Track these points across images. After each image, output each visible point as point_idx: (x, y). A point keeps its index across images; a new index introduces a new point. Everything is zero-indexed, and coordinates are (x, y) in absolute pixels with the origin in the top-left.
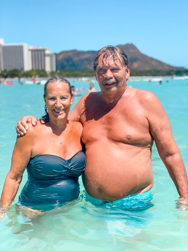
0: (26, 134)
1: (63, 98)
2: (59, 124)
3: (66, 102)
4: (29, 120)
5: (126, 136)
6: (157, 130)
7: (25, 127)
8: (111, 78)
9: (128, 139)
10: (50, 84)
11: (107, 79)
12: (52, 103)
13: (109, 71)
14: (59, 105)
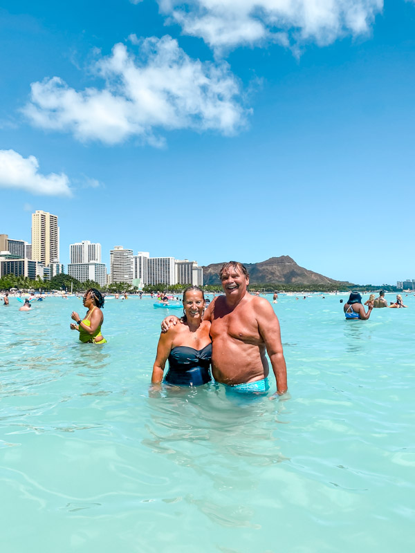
0: (168, 331)
1: (197, 302)
2: (195, 322)
3: (200, 305)
4: (172, 320)
5: (239, 333)
7: (168, 325)
8: (233, 283)
10: (188, 292)
11: (229, 284)
12: (189, 306)
13: (230, 277)
14: (195, 307)
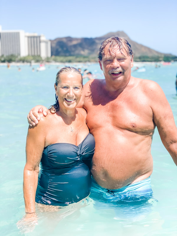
0: (38, 124)
1: (75, 88)
2: (69, 113)
3: (77, 92)
4: (41, 110)
5: (131, 123)
6: (160, 118)
7: (37, 117)
8: (118, 67)
9: (133, 126)
11: (113, 68)
12: (64, 91)
13: (116, 60)
14: (71, 94)
